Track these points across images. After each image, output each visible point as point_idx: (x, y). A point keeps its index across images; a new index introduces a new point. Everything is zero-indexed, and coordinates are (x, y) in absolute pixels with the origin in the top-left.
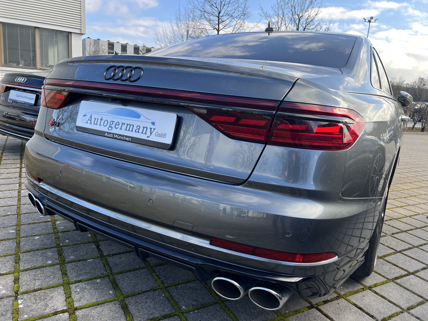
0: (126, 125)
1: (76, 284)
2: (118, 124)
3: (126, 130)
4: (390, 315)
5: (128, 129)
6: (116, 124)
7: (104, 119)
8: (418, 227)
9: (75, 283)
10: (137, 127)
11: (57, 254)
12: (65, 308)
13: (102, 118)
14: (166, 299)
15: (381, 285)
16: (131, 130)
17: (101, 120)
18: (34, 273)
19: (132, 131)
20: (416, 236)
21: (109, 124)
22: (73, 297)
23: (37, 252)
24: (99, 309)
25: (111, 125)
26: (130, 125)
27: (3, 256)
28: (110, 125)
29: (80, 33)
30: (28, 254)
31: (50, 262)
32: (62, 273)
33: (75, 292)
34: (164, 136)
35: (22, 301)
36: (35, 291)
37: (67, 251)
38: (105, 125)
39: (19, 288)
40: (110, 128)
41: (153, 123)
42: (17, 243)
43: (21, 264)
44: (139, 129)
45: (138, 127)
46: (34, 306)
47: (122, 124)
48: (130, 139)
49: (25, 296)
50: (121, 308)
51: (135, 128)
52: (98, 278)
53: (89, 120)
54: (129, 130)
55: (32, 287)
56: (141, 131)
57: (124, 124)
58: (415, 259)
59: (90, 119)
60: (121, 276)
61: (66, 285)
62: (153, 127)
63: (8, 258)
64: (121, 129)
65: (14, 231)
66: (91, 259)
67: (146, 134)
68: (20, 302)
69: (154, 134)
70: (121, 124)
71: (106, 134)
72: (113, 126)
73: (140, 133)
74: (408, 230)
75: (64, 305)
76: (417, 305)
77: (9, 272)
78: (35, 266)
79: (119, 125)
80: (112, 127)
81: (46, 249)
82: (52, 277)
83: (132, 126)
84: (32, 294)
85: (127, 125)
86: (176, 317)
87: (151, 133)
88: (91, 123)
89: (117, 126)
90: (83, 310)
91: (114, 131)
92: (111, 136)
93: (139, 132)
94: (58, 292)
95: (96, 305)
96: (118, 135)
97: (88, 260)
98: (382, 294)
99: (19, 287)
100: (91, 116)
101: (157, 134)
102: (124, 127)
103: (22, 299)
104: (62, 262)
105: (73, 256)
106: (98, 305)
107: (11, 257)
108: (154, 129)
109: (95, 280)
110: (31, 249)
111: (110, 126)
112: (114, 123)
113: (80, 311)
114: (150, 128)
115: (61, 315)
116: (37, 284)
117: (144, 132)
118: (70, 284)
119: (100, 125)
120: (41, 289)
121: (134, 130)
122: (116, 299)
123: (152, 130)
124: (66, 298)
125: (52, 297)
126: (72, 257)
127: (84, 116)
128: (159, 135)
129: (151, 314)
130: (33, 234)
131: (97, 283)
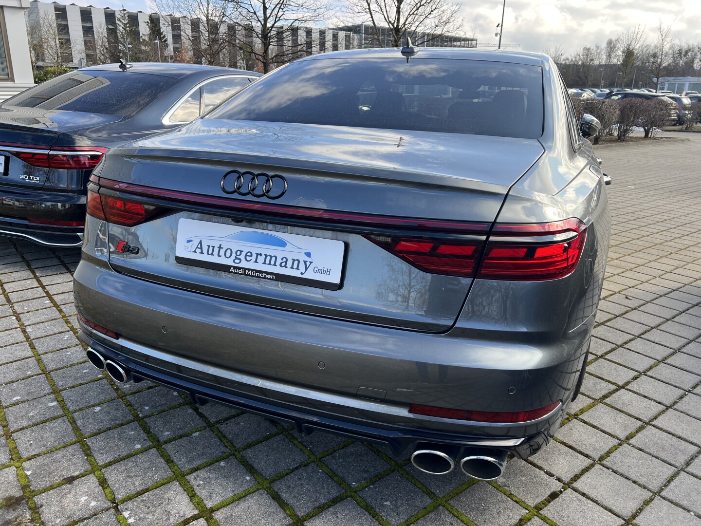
0: (263, 257)
1: (194, 474)
2: (249, 254)
3: (264, 263)
4: (607, 450)
5: (267, 262)
6: (246, 255)
7: (225, 247)
8: (617, 314)
9: (192, 473)
10: (282, 259)
11: (142, 431)
12: (196, 512)
13: (220, 245)
14: (327, 475)
15: (588, 409)
16: (272, 263)
17: (220, 248)
18: (123, 468)
19: (275, 265)
20: (617, 329)
21: (234, 255)
22: (198, 494)
23: (110, 432)
24: (243, 505)
25: (239, 256)
26: (271, 257)
27: (62, 447)
28: (237, 255)
29: (20, 6)
30: (100, 437)
31: (138, 446)
32: (165, 461)
33: (198, 486)
34: (328, 272)
35: (129, 512)
36: (139, 494)
37: (155, 424)
38: (228, 256)
39: (114, 495)
40: (237, 261)
41: (308, 255)
42: (70, 423)
43: (95, 455)
44: (286, 262)
45: (284, 260)
46: (150, 517)
47: (257, 254)
48: (273, 277)
49: (130, 504)
50: (271, 499)
51: (279, 261)
52: (221, 460)
53: (197, 248)
54: (270, 264)
55: (133, 490)
56: (289, 264)
57: (261, 255)
58: (622, 365)
59: (199, 246)
60: (251, 452)
61: (180, 477)
62: (308, 259)
63: (70, 449)
64: (256, 262)
65: (55, 403)
66: (196, 432)
67: (297, 268)
68: (126, 514)
69: (310, 269)
70: (254, 256)
71: (232, 269)
72: (242, 257)
73: (289, 267)
74: (606, 321)
75: (191, 508)
76: (637, 432)
77: (85, 471)
78: (120, 455)
79: (251, 256)
80: (240, 259)
81: (122, 425)
82: (154, 469)
83: (273, 259)
84: (139, 499)
85: (266, 256)
86: (349, 499)
87: (306, 269)
88: (202, 252)
89: (248, 258)
90: (222, 510)
91: (244, 264)
92: (241, 271)
93: (286, 267)
94: (174, 491)
95: (236, 501)
96: (252, 270)
97: (194, 435)
98: (592, 422)
99: (113, 493)
100: (201, 243)
101: (316, 269)
102: (261, 259)
103: (126, 509)
104: (158, 444)
105: (168, 431)
106: (239, 499)
107: (75, 447)
108: (311, 263)
109: (217, 464)
110: (98, 430)
111: (236, 257)
112: (243, 254)
113: (218, 513)
114: (304, 261)
115: (195, 522)
116: (138, 484)
117: (295, 266)
118: (186, 475)
119: (219, 256)
120: (147, 490)
121: (278, 263)
122: (260, 487)
123: (308, 264)
124: (190, 497)
125: (169, 499)
126: (167, 433)
127: (189, 241)
128: (320, 271)
129: (315, 501)
130: (88, 405)
131: (222, 467)
